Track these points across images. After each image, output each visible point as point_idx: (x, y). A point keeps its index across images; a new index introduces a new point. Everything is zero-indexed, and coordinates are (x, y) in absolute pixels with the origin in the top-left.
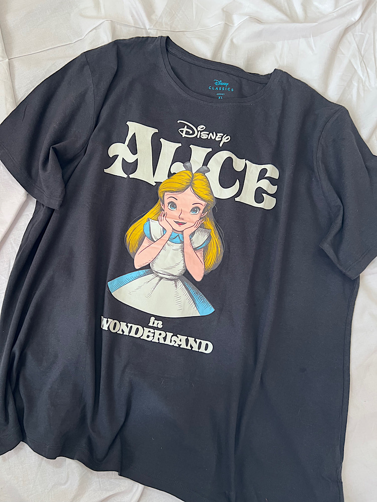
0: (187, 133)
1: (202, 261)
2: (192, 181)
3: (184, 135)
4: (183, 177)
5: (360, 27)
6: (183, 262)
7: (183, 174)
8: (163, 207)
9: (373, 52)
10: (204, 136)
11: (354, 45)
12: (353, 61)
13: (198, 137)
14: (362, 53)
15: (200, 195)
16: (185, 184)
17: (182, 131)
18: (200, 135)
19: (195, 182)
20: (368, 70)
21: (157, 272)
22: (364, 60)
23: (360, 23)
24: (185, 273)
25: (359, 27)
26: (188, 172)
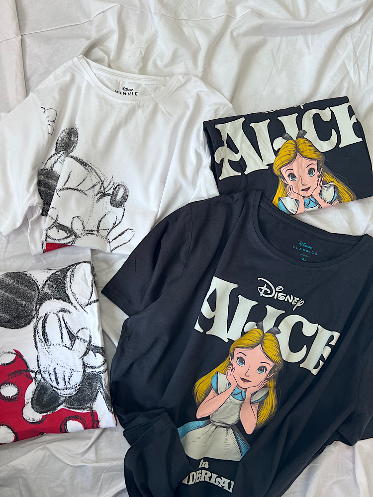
0: (266, 292)
1: (256, 415)
2: (262, 339)
3: (262, 294)
4: (254, 335)
5: (360, 28)
6: (238, 414)
7: (255, 332)
8: (232, 362)
9: (368, 54)
10: (281, 297)
11: (351, 46)
12: (346, 62)
13: (275, 298)
14: (357, 54)
15: (269, 355)
16: (255, 341)
17: (261, 290)
18: (278, 296)
19: (265, 341)
20: (360, 72)
21: (213, 421)
22: (358, 63)
23: (360, 24)
24: (238, 423)
25: (358, 28)
26: (259, 331)
